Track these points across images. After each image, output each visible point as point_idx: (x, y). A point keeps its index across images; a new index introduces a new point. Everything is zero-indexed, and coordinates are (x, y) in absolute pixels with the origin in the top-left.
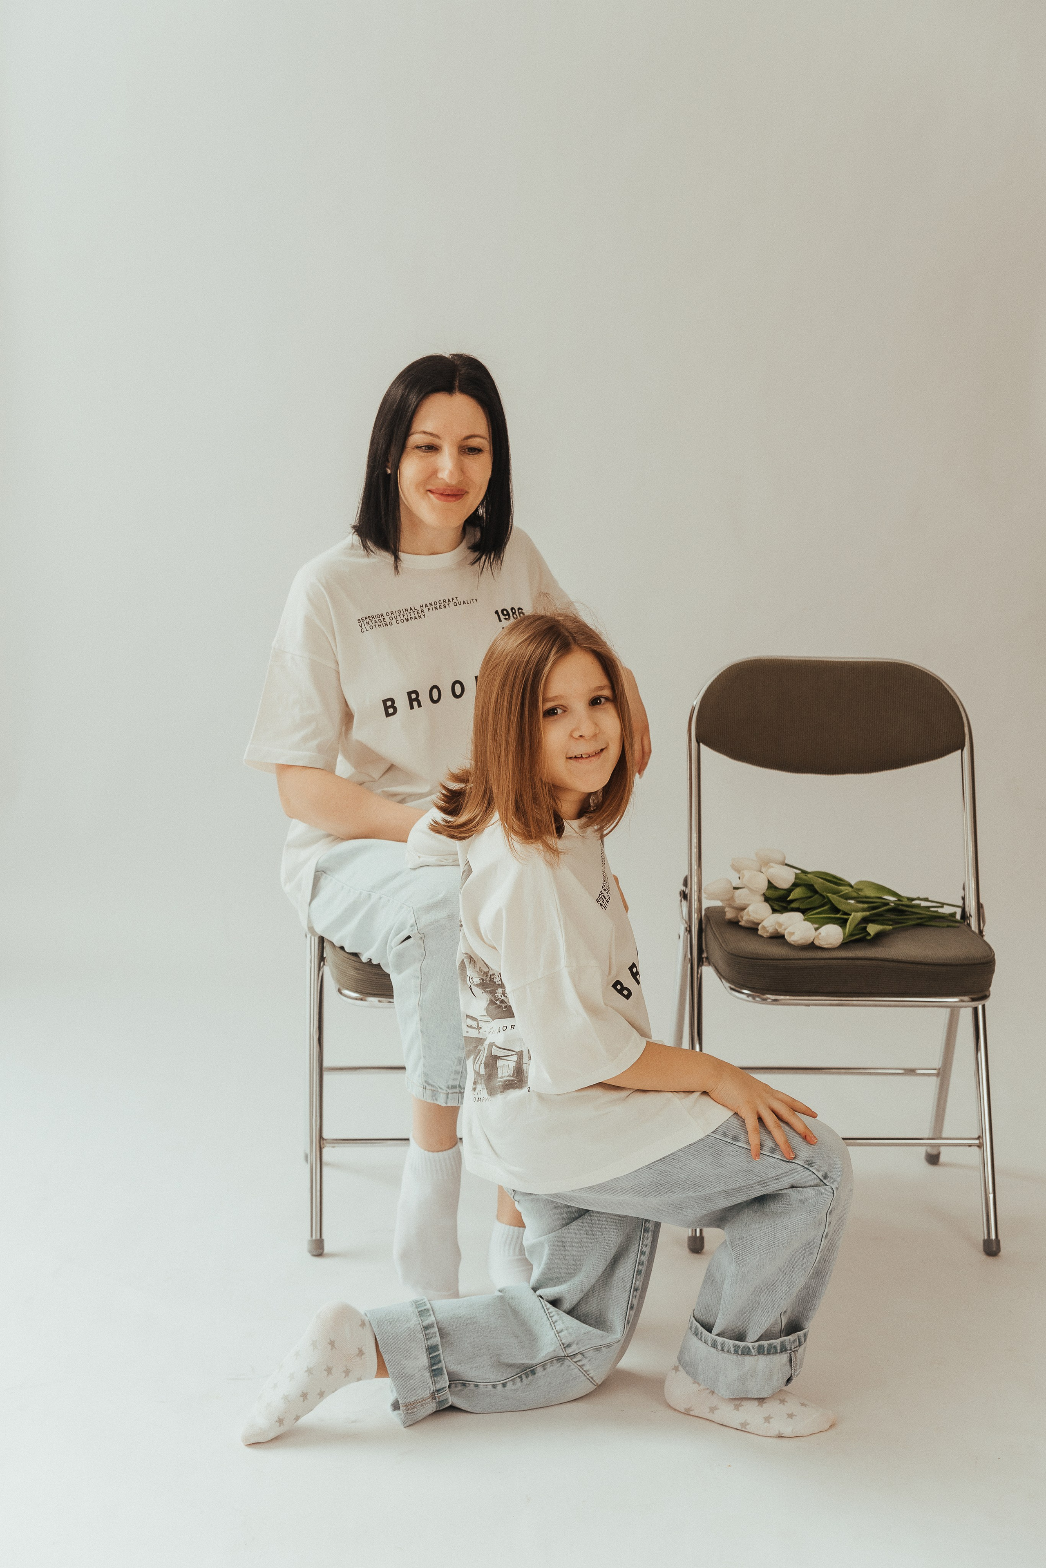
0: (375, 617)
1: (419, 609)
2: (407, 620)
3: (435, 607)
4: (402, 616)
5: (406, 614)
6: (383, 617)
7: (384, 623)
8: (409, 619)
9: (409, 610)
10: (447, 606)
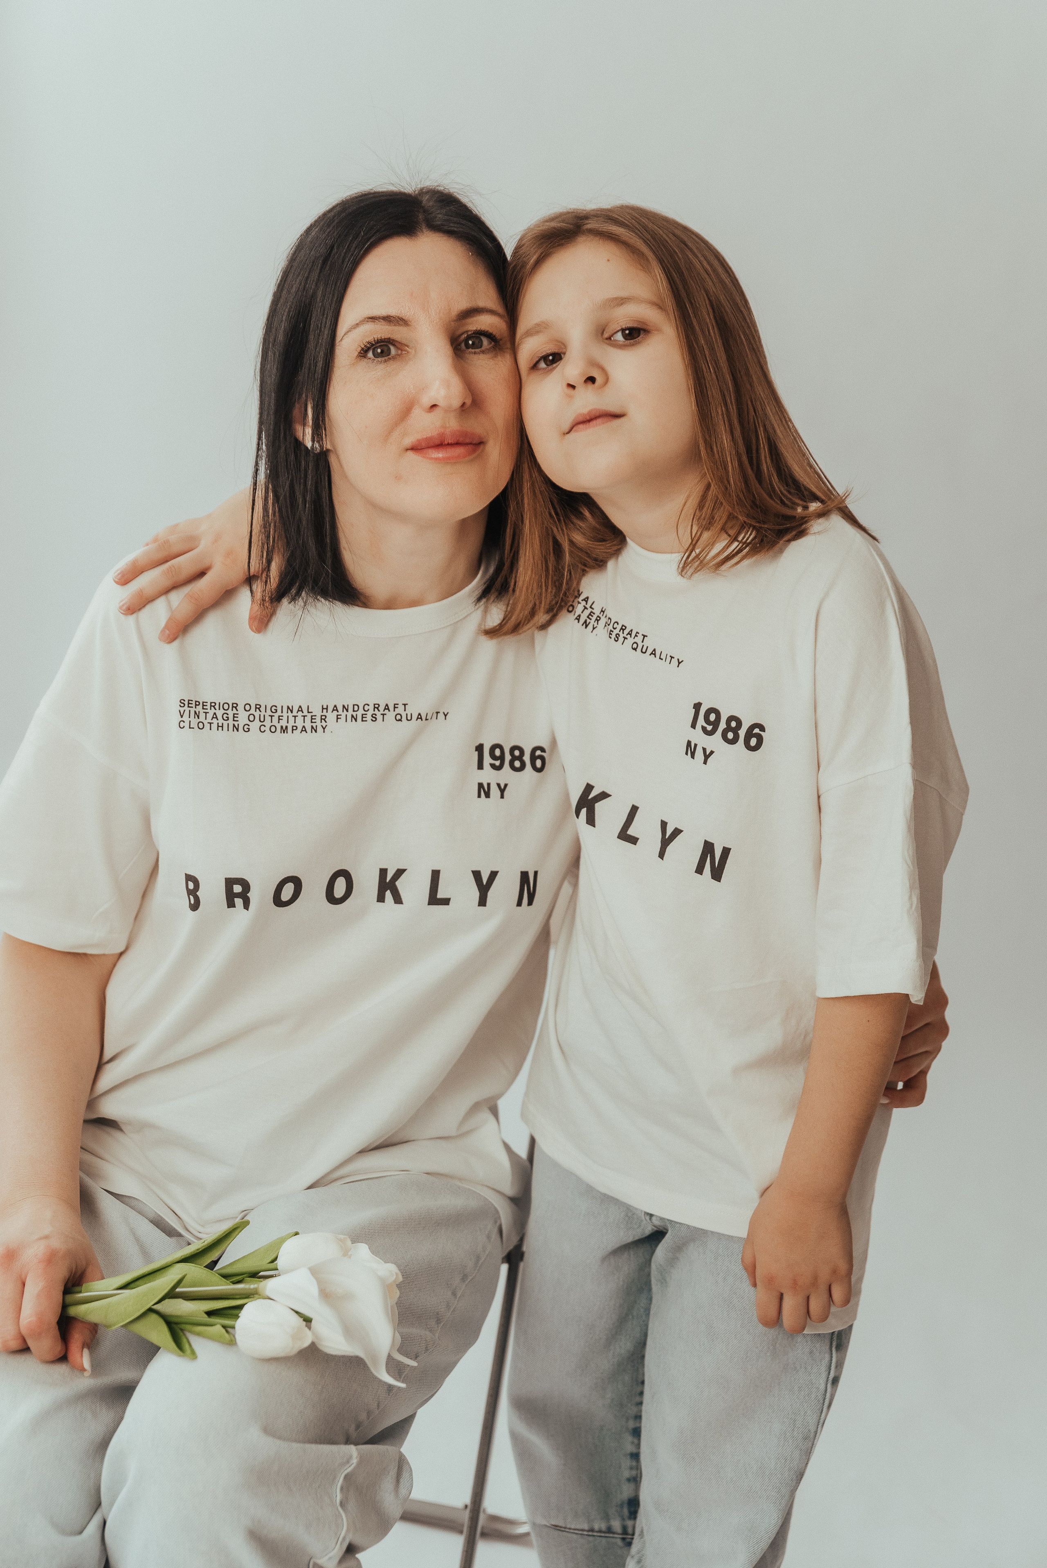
0: (217, 707)
1: (318, 712)
2: (284, 730)
3: (352, 716)
4: (275, 719)
5: (285, 718)
6: (235, 711)
7: (231, 722)
8: (290, 729)
9: (295, 709)
10: (379, 717)
